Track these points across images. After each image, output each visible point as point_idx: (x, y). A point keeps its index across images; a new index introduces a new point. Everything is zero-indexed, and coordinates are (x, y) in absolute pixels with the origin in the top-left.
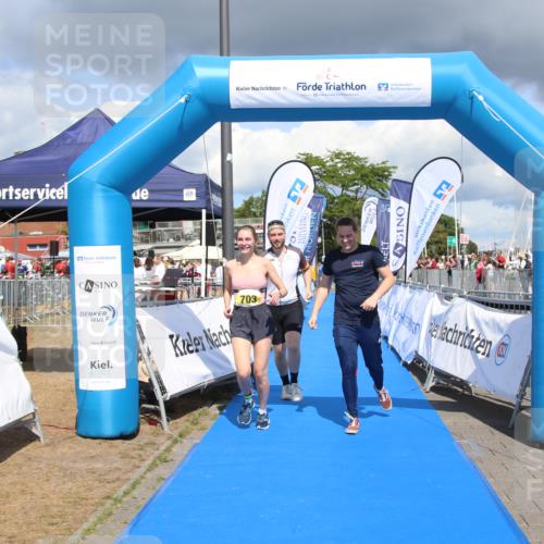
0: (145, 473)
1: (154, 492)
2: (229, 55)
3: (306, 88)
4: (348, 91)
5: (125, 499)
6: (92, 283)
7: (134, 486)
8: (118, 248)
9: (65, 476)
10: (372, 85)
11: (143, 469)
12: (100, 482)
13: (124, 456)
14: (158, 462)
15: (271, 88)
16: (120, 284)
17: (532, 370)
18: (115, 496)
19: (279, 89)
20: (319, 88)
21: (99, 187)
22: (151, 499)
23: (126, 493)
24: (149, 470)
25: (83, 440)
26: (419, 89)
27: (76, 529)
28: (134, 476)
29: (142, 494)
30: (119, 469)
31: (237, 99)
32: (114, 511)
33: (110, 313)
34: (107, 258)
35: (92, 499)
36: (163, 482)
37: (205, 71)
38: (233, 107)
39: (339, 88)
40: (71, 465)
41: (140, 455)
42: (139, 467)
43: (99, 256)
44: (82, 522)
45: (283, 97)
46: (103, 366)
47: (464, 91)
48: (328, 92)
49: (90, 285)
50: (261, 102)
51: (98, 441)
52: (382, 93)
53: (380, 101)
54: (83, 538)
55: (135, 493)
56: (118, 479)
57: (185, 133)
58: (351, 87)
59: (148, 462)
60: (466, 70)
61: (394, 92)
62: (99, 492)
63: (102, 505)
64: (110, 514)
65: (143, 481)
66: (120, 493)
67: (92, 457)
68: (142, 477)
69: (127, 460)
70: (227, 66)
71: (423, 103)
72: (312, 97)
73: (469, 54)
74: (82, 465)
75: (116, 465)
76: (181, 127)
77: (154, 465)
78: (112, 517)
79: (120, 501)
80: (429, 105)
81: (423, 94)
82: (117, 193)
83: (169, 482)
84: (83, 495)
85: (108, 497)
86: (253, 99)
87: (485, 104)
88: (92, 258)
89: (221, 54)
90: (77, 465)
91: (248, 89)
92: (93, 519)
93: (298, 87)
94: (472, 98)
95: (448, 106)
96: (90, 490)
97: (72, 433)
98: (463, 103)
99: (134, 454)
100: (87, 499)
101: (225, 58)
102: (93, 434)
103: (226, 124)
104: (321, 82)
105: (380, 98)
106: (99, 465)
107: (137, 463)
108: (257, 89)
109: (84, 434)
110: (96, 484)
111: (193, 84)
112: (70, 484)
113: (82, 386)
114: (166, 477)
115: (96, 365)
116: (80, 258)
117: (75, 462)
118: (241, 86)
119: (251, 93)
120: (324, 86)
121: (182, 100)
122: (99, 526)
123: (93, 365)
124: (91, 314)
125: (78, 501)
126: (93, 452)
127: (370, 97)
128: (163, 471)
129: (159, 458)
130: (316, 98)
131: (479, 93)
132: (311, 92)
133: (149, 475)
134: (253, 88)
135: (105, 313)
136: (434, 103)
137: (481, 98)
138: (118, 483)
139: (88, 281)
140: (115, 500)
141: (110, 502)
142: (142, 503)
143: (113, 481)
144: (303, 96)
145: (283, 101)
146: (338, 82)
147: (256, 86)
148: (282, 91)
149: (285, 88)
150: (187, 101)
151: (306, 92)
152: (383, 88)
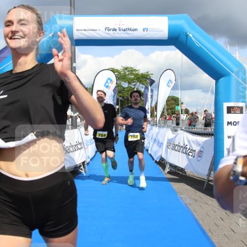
2: (74, 14)
3: (109, 30)
4: (129, 32)
10: (140, 29)
15: (93, 30)
17: (214, 162)
19: (96, 30)
20: (116, 30)
26: (162, 31)
38: (75, 39)
39: (125, 30)
45: (99, 34)
47: (183, 32)
48: (120, 32)
50: (89, 37)
52: (145, 33)
53: (144, 37)
58: (130, 30)
60: (184, 22)
61: (150, 33)
70: (72, 19)
71: (164, 38)
72: (112, 34)
73: (185, 15)
80: (167, 39)
81: (164, 34)
86: (85, 35)
87: (193, 38)
89: (71, 14)
91: (81, 30)
93: (106, 29)
94: (187, 36)
95: (176, 40)
98: (183, 38)
101: (72, 16)
103: (73, 47)
104: (116, 27)
105: (144, 35)
108: (86, 30)
118: (79, 29)
119: (83, 32)
120: (118, 29)
121: (51, 35)
127: (140, 34)
130: (114, 35)
131: (190, 33)
132: (111, 32)
134: (84, 30)
136: (169, 37)
137: (191, 35)
144: (108, 34)
145: (98, 36)
146: (124, 28)
147: (86, 29)
148: (98, 32)
149: (99, 30)
150: (53, 36)
151: (109, 32)
152: (145, 31)
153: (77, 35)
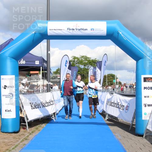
0: (20, 143)
1: (22, 148)
2: (49, 20)
4: (82, 31)
5: (12, 150)
6: (6, 86)
7: (16, 147)
8: (14, 76)
10: (89, 29)
11: (19, 142)
12: (6, 145)
13: (14, 138)
14: (24, 140)
15: (60, 30)
16: (14, 87)
18: (9, 150)
19: (62, 30)
20: (74, 30)
21: (9, 58)
23: (13, 149)
24: (21, 142)
25: (3, 133)
26: (103, 30)
30: (12, 142)
31: (50, 33)
38: (48, 35)
39: (79, 30)
41: (19, 138)
43: (8, 78)
46: (9, 111)
47: (116, 31)
49: (5, 87)
50: (57, 34)
51: (7, 134)
52: (92, 32)
53: (91, 34)
55: (16, 148)
56: (11, 145)
57: (35, 42)
58: (83, 30)
59: (21, 140)
60: (116, 25)
61: (95, 31)
62: (4, 149)
65: (19, 145)
66: (11, 148)
67: (5, 138)
68: (19, 144)
69: (15, 139)
70: (47, 23)
71: (103, 34)
72: (72, 32)
73: (117, 21)
74: (2, 141)
75: (12, 141)
76: (33, 41)
77: (23, 141)
80: (106, 35)
81: (104, 32)
82: (14, 60)
83: (27, 146)
85: (7, 150)
87: (122, 35)
88: (6, 79)
89: (47, 20)
93: (68, 29)
94: (118, 33)
96: (2, 148)
98: (116, 35)
99: (17, 137)
100: (1, 150)
102: (6, 131)
103: (48, 40)
104: (74, 28)
106: (6, 141)
107: (18, 140)
109: (3, 132)
110: (5, 146)
113: (3, 117)
114: (26, 144)
115: (7, 111)
116: (3, 79)
118: (51, 29)
119: (54, 31)
120: (75, 29)
121: (34, 33)
123: (6, 111)
126: (5, 137)
127: (89, 32)
128: (25, 142)
129: (25, 139)
131: (120, 32)
132: (71, 31)
133: (21, 143)
134: (55, 30)
135: (10, 95)
137: (121, 33)
138: (11, 146)
139: (5, 86)
144: (69, 32)
145: (63, 33)
146: (79, 28)
147: (55, 29)
148: (63, 30)
149: (64, 30)
150: (35, 33)
151: (70, 31)
152: (92, 30)
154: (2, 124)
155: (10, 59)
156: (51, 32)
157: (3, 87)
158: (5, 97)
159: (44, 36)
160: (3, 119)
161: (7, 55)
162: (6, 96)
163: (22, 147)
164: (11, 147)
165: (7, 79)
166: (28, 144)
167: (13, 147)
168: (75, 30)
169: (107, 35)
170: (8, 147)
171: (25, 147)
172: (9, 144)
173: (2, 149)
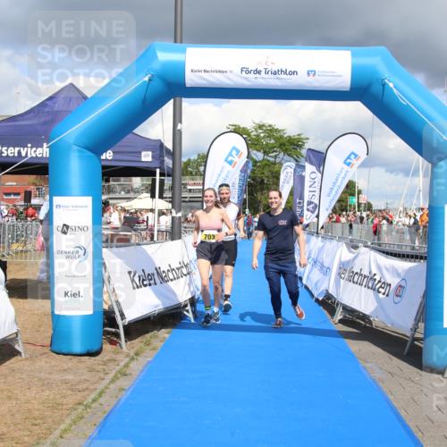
0: (109, 384)
1: (117, 400)
3: (248, 72)
4: (283, 76)
5: (93, 405)
6: (67, 227)
7: (100, 395)
8: (90, 199)
9: (43, 385)
10: (302, 71)
11: (106, 381)
12: (73, 391)
13: (91, 370)
14: (119, 375)
15: (220, 72)
16: (90, 229)
18: (85, 403)
19: (226, 72)
20: (259, 72)
21: (75, 147)
22: (115, 407)
23: (94, 401)
24: (112, 381)
25: (56, 356)
26: (340, 76)
27: (55, 429)
28: (101, 386)
29: (107, 402)
30: (88, 381)
31: (191, 80)
32: (86, 416)
33: (82, 252)
34: (80, 207)
35: (67, 404)
36: (124, 392)
37: (166, 56)
38: (188, 85)
39: (275, 73)
40: (47, 376)
41: (104, 370)
42: (103, 379)
43: (75, 205)
44: (59, 424)
45: (229, 79)
46: (74, 295)
47: (378, 79)
48: (267, 76)
49: (65, 229)
50: (212, 83)
51: (69, 357)
52: (311, 79)
53: (308, 85)
54: (61, 437)
55: (102, 400)
56: (87, 389)
57: (147, 107)
58: (285, 73)
59: (111, 376)
60: (379, 62)
61: (320, 78)
62: (71, 399)
63: (75, 409)
64: (82, 417)
65: (108, 391)
66: (89, 400)
67: (65, 370)
68: (106, 388)
69: (93, 374)
70: (184, 51)
71: (343, 85)
72: (253, 80)
73: (382, 49)
74: (57, 377)
75: (87, 378)
76: (144, 101)
77: (115, 378)
78: (84, 420)
79: (90, 407)
80: (348, 89)
81: (344, 81)
82: (92, 154)
83: (129, 392)
84: (59, 401)
85: (80, 404)
86: (204, 79)
87: (395, 90)
88: (68, 207)
89: (182, 42)
90: (52, 376)
91: (200, 71)
92: (68, 421)
93: (242, 71)
94: (384, 85)
95: (364, 91)
96: (64, 397)
97: (47, 350)
98: (376, 88)
99: (99, 368)
100: (62, 405)
101: (183, 45)
102: (64, 351)
103: (178, 99)
104: (260, 68)
105: (309, 82)
106: (70, 377)
107: (102, 376)
108: (208, 72)
110: (70, 392)
111: (156, 66)
112: (48, 392)
113: (56, 312)
114: (126, 388)
116: (59, 206)
117: (50, 373)
118: (196, 69)
119: (203, 74)
121: (147, 79)
122: (74, 427)
123: (66, 294)
124: (66, 253)
125: (56, 406)
126: (65, 367)
127: (301, 81)
128: (123, 382)
129: (119, 372)
130: (256, 81)
131: (390, 81)
132: (252, 76)
133: (112, 386)
134: (205, 71)
136: (353, 88)
137: (391, 85)
138: (87, 392)
139: (64, 225)
140: (86, 406)
141: (81, 407)
142: (108, 409)
143: (84, 391)
144: (246, 78)
145: (229, 82)
146: (275, 68)
147: (207, 69)
148: (228, 74)
149: (231, 72)
150: (150, 80)
151: (249, 76)
152: (311, 75)
153: (192, 80)
154: (54, 330)
155: (80, 151)
156: (194, 78)
157: (60, 229)
158: (64, 255)
159: (174, 89)
160: (59, 316)
161: (72, 141)
162: (69, 256)
163: (117, 397)
164: (89, 395)
165: (71, 208)
166: (131, 389)
167: (93, 396)
168: (263, 73)
169: (351, 88)
170: (79, 396)
171: (125, 397)
172: (80, 387)
173: (65, 401)
